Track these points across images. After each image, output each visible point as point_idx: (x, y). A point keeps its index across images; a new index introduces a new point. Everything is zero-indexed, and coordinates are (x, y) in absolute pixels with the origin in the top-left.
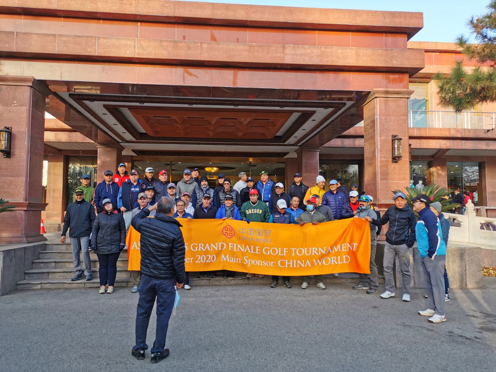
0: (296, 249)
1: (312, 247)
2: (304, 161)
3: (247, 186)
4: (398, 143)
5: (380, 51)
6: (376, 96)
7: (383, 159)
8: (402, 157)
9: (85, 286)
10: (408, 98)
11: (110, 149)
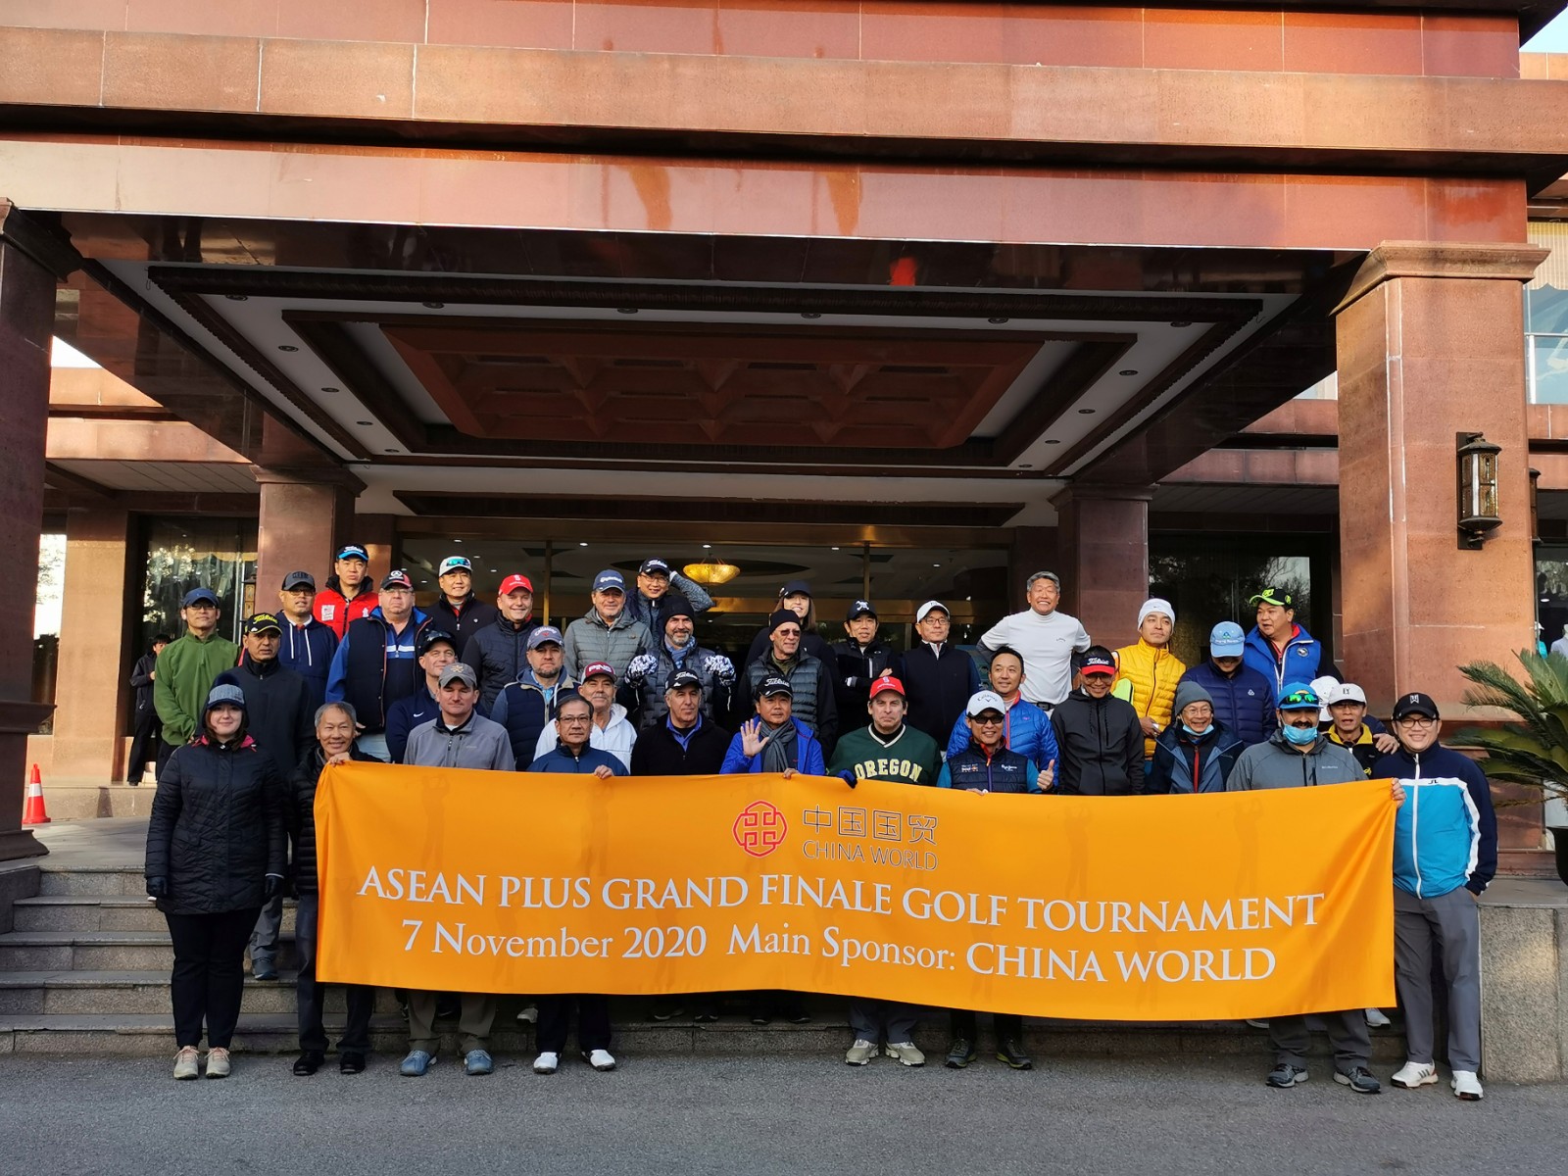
0: (1042, 902)
2: (1085, 539)
4: (1483, 464)
5: (1405, 88)
6: (1389, 272)
7: (1422, 534)
8: (1500, 523)
10: (1524, 280)
11: (308, 489)
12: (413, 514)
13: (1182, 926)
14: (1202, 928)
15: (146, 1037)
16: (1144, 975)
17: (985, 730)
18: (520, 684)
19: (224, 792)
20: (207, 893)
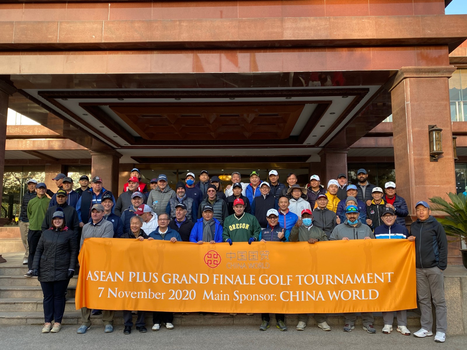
0: (303, 276)
1: (325, 274)
2: (328, 165)
3: (233, 194)
4: (437, 134)
5: (407, 19)
6: (405, 76)
7: (416, 157)
8: (443, 153)
9: (26, 322)
10: (449, 77)
11: (104, 156)
12: (138, 163)
13: (349, 282)
14: (355, 283)
15: (14, 319)
16: (337, 298)
17: (272, 221)
18: (129, 210)
19: (55, 244)
20: (48, 275)
